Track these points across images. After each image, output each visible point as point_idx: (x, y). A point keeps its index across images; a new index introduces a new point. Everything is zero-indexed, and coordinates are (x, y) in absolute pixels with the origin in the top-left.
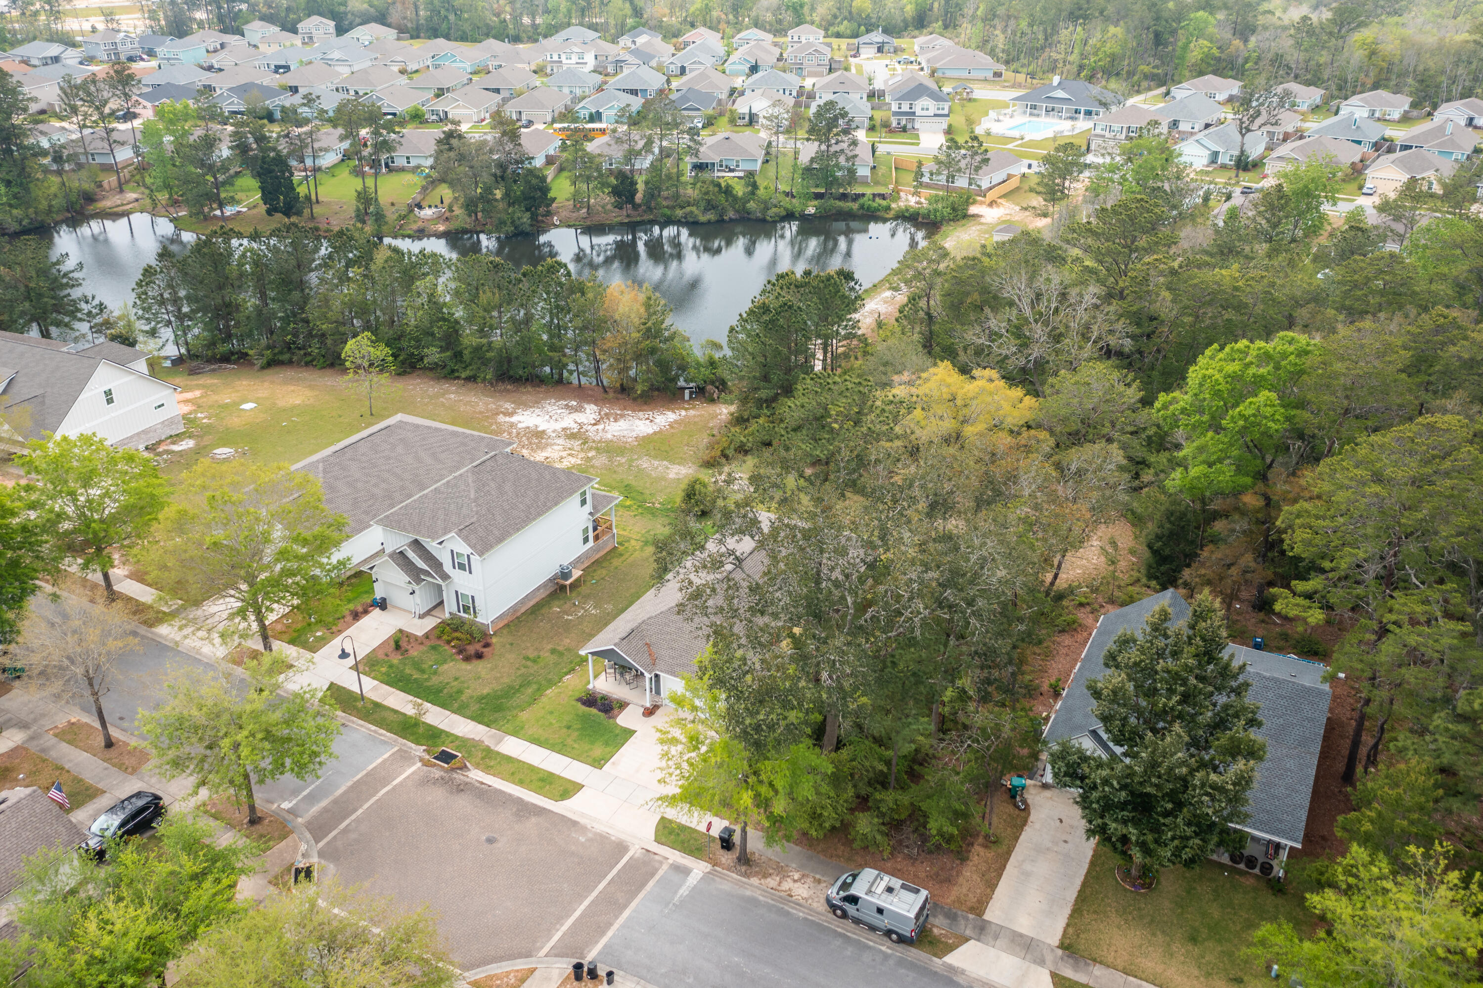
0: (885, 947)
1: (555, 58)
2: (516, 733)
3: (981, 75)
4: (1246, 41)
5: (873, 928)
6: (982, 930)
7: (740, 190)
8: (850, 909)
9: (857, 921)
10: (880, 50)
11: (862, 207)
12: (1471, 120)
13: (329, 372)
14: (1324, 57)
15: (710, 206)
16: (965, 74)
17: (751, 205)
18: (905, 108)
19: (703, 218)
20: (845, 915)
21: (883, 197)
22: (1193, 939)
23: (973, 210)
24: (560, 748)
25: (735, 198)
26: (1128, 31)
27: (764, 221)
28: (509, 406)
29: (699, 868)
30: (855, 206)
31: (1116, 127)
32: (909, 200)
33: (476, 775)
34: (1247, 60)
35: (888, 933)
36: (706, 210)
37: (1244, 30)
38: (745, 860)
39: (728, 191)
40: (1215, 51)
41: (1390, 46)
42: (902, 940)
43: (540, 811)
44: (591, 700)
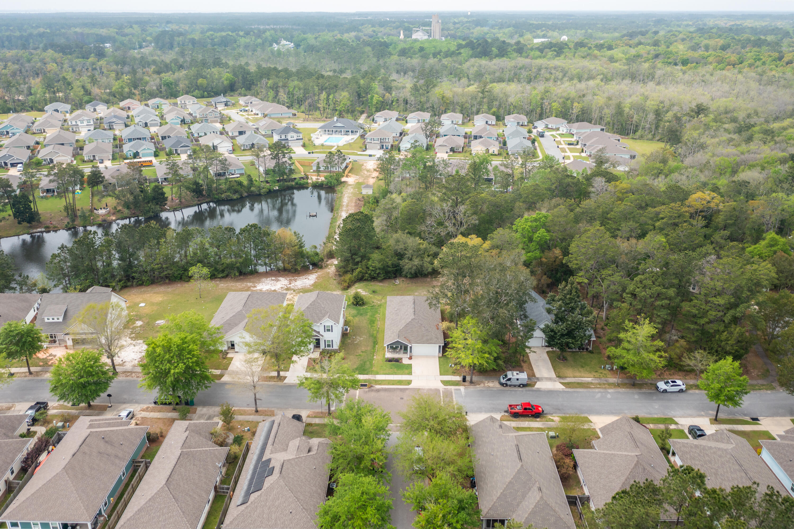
0: (520, 389)
1: (74, 123)
2: (377, 373)
3: (287, 115)
4: (391, 94)
5: (515, 386)
6: (538, 379)
7: (245, 183)
8: (509, 383)
9: (510, 386)
10: (226, 105)
11: (297, 184)
12: (487, 122)
13: (154, 286)
14: (423, 99)
15: (236, 192)
16: (280, 116)
17: (252, 189)
18: (283, 137)
19: (235, 197)
20: (507, 385)
21: (302, 178)
22: (582, 367)
23: (343, 179)
24: (396, 374)
25: (244, 186)
26: (349, 93)
27: (260, 195)
28: (250, 284)
29: (462, 388)
30: (293, 183)
31: (375, 138)
32: (314, 178)
33: (378, 387)
34: (392, 102)
35: (519, 386)
36: (234, 193)
37: (388, 89)
38: (471, 382)
39: (240, 184)
40: (381, 99)
41: (449, 94)
42: (524, 386)
43: (407, 389)
44: (390, 360)
